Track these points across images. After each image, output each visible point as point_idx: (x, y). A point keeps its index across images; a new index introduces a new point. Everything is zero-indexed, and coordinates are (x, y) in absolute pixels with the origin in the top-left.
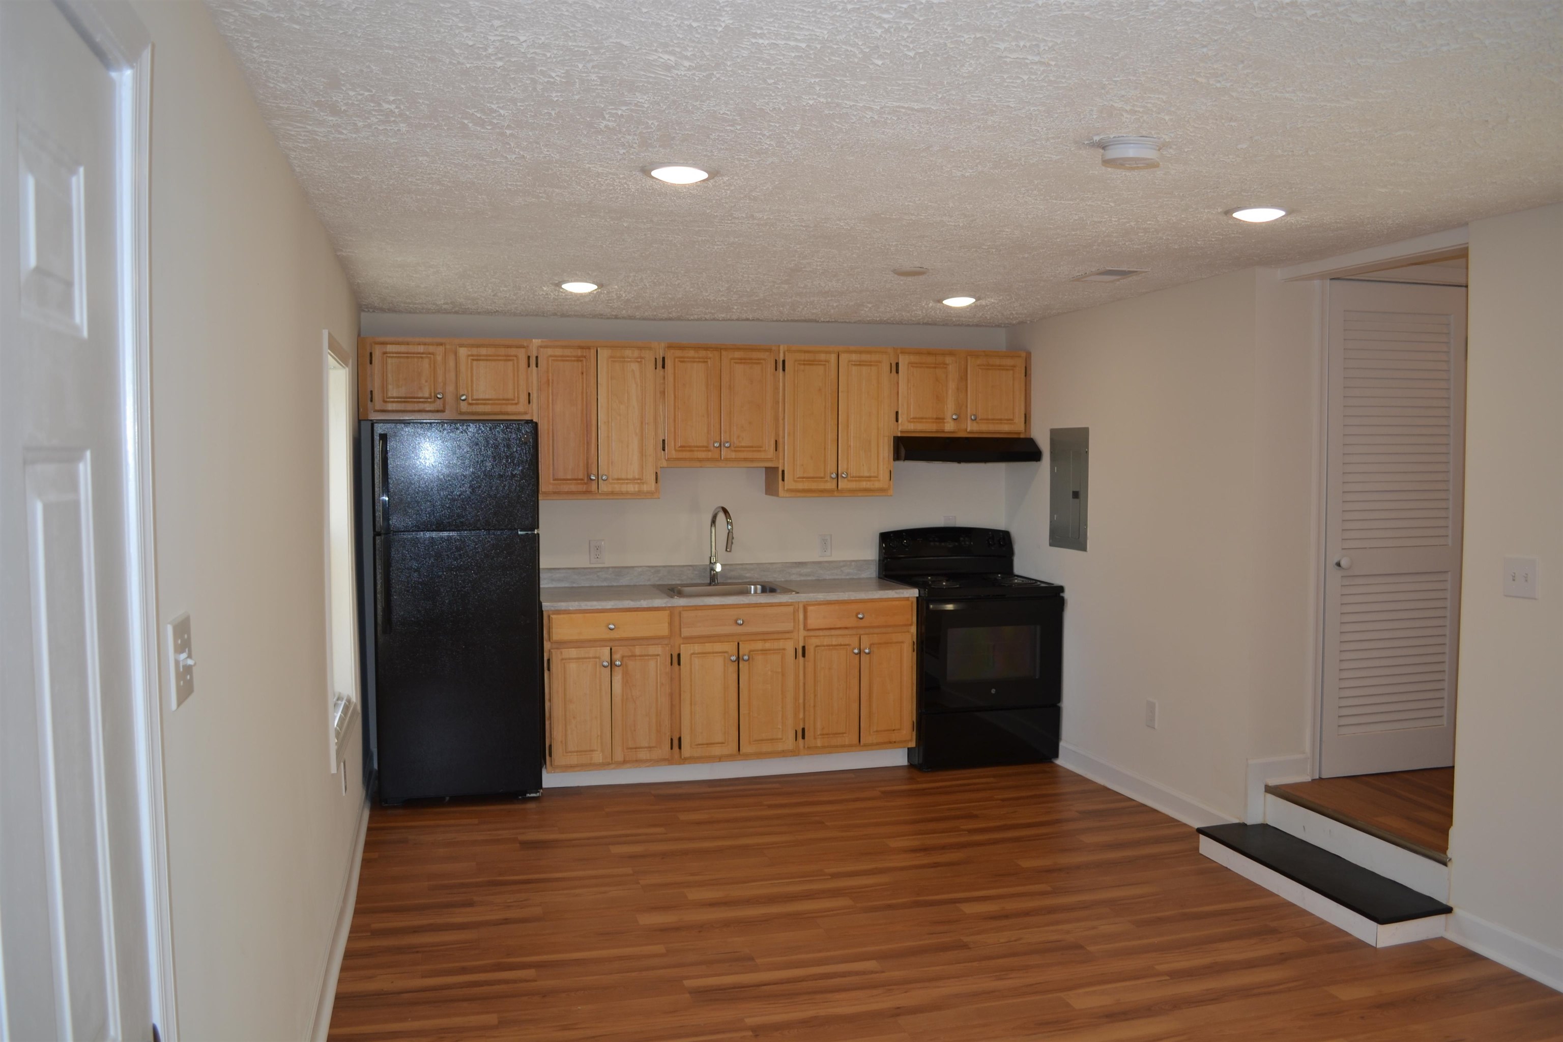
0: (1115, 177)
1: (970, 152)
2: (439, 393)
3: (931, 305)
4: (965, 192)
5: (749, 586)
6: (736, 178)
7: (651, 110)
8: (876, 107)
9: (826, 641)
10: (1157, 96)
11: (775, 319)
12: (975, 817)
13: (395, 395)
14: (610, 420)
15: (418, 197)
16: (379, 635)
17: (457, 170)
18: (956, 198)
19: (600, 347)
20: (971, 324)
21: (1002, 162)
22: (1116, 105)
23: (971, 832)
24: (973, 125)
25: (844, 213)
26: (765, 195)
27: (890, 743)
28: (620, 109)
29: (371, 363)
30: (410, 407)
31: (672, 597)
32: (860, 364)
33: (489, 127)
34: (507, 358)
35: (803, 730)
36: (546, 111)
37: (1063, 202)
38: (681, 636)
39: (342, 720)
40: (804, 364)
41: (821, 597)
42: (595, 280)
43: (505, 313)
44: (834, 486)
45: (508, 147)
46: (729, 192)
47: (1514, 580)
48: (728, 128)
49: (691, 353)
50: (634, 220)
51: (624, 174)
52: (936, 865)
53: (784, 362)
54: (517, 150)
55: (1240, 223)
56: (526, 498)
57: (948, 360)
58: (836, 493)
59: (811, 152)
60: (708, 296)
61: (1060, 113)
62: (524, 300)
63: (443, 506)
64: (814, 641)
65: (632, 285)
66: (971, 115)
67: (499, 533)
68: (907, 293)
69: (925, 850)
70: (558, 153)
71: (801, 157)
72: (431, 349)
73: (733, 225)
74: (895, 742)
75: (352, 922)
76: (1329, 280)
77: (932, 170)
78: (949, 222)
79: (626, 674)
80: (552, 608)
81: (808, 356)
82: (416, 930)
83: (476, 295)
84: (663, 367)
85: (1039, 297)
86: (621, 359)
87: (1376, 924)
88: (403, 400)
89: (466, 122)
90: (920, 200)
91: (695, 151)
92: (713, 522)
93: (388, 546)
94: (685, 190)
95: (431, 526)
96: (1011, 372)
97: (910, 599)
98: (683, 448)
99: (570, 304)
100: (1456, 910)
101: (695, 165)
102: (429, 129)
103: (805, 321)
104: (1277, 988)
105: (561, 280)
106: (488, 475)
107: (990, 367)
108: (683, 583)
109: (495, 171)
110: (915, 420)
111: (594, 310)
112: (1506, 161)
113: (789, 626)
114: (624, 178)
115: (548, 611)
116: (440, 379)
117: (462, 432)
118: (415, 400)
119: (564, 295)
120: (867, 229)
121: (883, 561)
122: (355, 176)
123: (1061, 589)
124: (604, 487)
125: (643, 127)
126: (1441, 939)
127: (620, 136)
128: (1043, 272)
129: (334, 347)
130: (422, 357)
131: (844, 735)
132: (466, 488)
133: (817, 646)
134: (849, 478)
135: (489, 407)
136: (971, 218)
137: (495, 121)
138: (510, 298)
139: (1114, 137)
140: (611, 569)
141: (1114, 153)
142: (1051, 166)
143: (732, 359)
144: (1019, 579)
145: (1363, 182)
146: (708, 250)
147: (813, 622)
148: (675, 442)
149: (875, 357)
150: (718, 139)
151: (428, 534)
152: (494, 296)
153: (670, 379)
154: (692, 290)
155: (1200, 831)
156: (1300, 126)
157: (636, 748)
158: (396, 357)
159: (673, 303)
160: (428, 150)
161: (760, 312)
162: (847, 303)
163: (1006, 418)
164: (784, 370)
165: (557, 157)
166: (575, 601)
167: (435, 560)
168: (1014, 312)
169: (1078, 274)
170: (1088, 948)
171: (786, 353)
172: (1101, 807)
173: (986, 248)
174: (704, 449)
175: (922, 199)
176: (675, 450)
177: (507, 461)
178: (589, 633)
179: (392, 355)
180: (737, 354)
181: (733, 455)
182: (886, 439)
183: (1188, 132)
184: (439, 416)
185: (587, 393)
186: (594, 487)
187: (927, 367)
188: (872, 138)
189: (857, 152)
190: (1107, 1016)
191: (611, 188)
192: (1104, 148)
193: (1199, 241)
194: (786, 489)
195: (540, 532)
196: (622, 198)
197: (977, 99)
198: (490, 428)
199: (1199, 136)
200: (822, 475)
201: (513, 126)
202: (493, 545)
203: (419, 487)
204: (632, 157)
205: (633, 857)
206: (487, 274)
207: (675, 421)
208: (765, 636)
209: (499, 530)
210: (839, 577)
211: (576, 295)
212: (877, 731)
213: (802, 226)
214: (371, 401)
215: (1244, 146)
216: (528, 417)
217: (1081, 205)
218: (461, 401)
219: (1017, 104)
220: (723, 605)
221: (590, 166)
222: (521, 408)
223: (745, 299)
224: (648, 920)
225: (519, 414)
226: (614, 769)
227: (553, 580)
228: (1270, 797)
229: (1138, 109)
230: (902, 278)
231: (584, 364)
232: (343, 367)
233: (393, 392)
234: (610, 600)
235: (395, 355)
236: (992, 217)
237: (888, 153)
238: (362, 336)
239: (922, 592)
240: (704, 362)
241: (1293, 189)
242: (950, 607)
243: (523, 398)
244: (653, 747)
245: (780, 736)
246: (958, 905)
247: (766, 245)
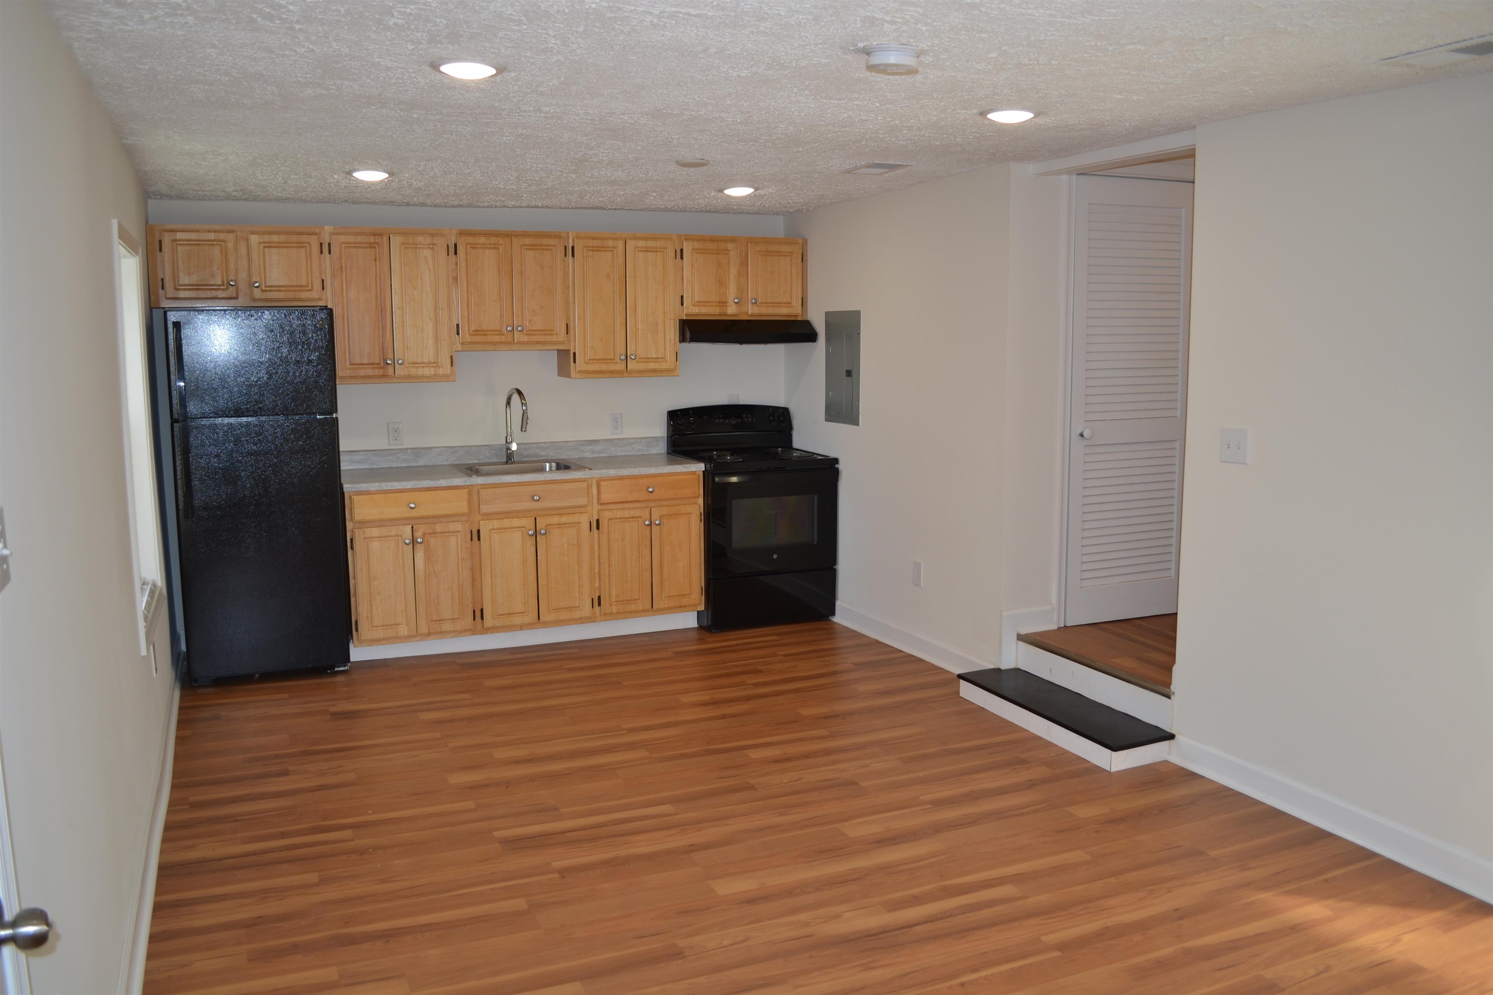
0: (879, 80)
1: (745, 54)
2: (231, 281)
3: (712, 194)
4: (741, 91)
5: (544, 464)
6: (523, 74)
7: (439, 9)
8: (655, 12)
9: (619, 514)
10: (914, 9)
11: (563, 207)
12: (757, 672)
13: (186, 282)
14: (405, 305)
15: (207, 87)
16: (181, 519)
17: (246, 62)
18: (733, 96)
19: (392, 234)
20: (751, 212)
21: (775, 64)
22: (877, 16)
23: (756, 685)
24: (747, 30)
25: (628, 108)
26: (551, 90)
27: (681, 607)
28: (409, 8)
29: (161, 250)
30: (202, 294)
31: (470, 476)
32: (646, 250)
33: (278, 22)
34: (300, 245)
35: (599, 597)
36: (335, 8)
37: (832, 102)
38: (480, 513)
39: (148, 604)
40: (593, 251)
41: (613, 472)
42: (386, 169)
43: (296, 200)
44: (623, 367)
45: (297, 40)
46: (516, 87)
47: (1229, 448)
48: (515, 27)
49: (483, 240)
50: (424, 112)
51: (413, 68)
52: (724, 717)
53: (573, 248)
54: (306, 44)
55: (993, 123)
56: (323, 383)
57: (730, 246)
58: (625, 374)
59: (595, 51)
60: (498, 184)
61: (826, 21)
62: (315, 187)
63: (240, 392)
64: (608, 515)
65: (422, 174)
66: (745, 21)
67: (297, 418)
68: (689, 183)
69: (715, 703)
70: (348, 47)
71: (585, 56)
72: (222, 236)
73: (521, 118)
74: (685, 606)
75: (170, 796)
76: (1075, 175)
77: (710, 70)
78: (727, 118)
79: (428, 551)
80: (353, 490)
81: (595, 243)
82: (235, 800)
83: (266, 183)
84: (456, 253)
85: (814, 187)
86: (414, 246)
87: (1110, 751)
88: (195, 287)
89: (255, 16)
90: (699, 97)
91: (483, 48)
92: (508, 403)
93: (186, 433)
94: (473, 85)
95: (229, 412)
96: (789, 258)
97: (697, 473)
98: (477, 332)
99: (361, 192)
100: (1177, 737)
101: (484, 61)
102: (217, 22)
103: (593, 208)
104: (1025, 810)
105: (352, 169)
106: (285, 361)
107: (769, 254)
108: (480, 462)
109: (285, 64)
110: (699, 304)
111: (385, 198)
112: (1225, 73)
113: (583, 501)
114: (413, 72)
115: (349, 492)
116: (232, 266)
117: (256, 319)
118: (208, 287)
119: (355, 183)
120: (650, 123)
121: (672, 437)
122: (142, 67)
123: (836, 461)
124: (400, 371)
125: (432, 25)
126: (1166, 762)
127: (409, 33)
128: (817, 165)
129: (123, 235)
130: (213, 245)
131: (638, 601)
132: (263, 375)
133: (610, 519)
134: (637, 360)
135: (283, 293)
136: (748, 115)
137: (284, 16)
138: (301, 186)
139: (877, 44)
140: (409, 451)
141: (879, 59)
142: (820, 69)
143: (522, 245)
144: (798, 452)
145: (1102, 89)
146: (497, 141)
147: (606, 497)
148: (469, 327)
149: (659, 244)
150: (504, 38)
151: (227, 420)
152: (284, 183)
153: (463, 264)
154: (481, 178)
155: (961, 677)
156: (1043, 39)
157: (440, 620)
158: (186, 244)
159: (464, 191)
160: (216, 43)
161: (549, 200)
162: (633, 191)
163: (784, 301)
164: (573, 256)
165: (347, 51)
166: (376, 482)
167: (235, 445)
168: (791, 202)
169: (849, 167)
170: (861, 784)
171: (575, 239)
172: (874, 658)
173: (763, 141)
174: (498, 333)
175: (701, 96)
176: (470, 335)
177: (303, 347)
178: (391, 512)
179: (181, 243)
180: (527, 241)
181: (526, 339)
182: (672, 322)
183: (944, 41)
184: (233, 303)
185: (380, 279)
186: (390, 371)
187: (710, 253)
188: (653, 40)
189: (638, 52)
190: (878, 842)
191: (401, 81)
192: (868, 54)
193: (958, 138)
194: (577, 371)
195: (338, 416)
196: (411, 91)
197: (749, 7)
198: (285, 315)
199: (953, 45)
200: (612, 357)
201: (302, 21)
202: (292, 429)
203: (216, 374)
204: (421, 52)
205: (441, 722)
206: (278, 162)
207: (468, 305)
208: (559, 511)
209: (297, 414)
210: (630, 453)
211: (367, 183)
212: (668, 597)
213: (587, 119)
214: (163, 288)
215: (994, 55)
216: (322, 303)
217: (849, 104)
218: (254, 288)
219: (787, 12)
220: (520, 482)
221: (379, 60)
222: (315, 294)
223: (534, 188)
224: (456, 779)
225: (314, 300)
226: (418, 641)
227: (352, 462)
228: (1021, 644)
229: (897, 20)
230: (684, 169)
231: (377, 249)
232: (134, 256)
233: (184, 279)
234: (410, 481)
235: (185, 243)
236: (767, 114)
237: (668, 54)
238: (150, 223)
239: (708, 466)
240: (496, 248)
241: (1040, 94)
242: (734, 479)
243: (317, 284)
244: (457, 619)
245: (577, 604)
246: (745, 751)
247: (553, 136)
